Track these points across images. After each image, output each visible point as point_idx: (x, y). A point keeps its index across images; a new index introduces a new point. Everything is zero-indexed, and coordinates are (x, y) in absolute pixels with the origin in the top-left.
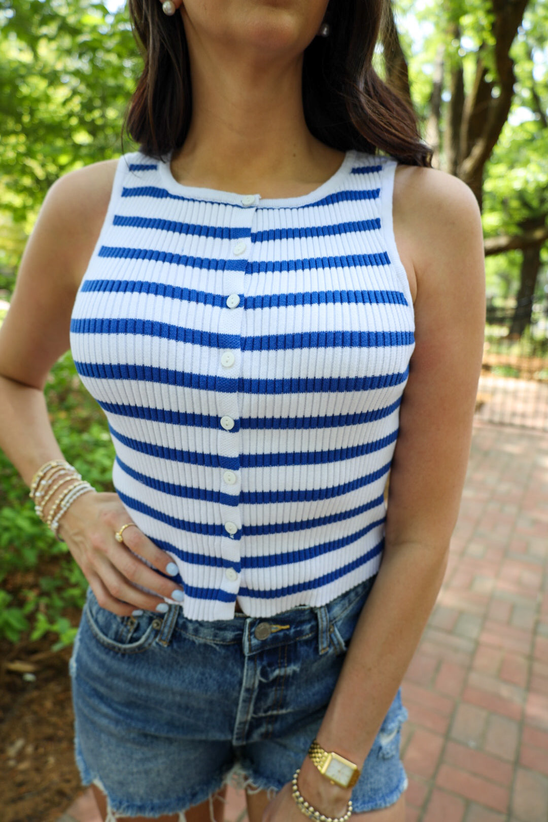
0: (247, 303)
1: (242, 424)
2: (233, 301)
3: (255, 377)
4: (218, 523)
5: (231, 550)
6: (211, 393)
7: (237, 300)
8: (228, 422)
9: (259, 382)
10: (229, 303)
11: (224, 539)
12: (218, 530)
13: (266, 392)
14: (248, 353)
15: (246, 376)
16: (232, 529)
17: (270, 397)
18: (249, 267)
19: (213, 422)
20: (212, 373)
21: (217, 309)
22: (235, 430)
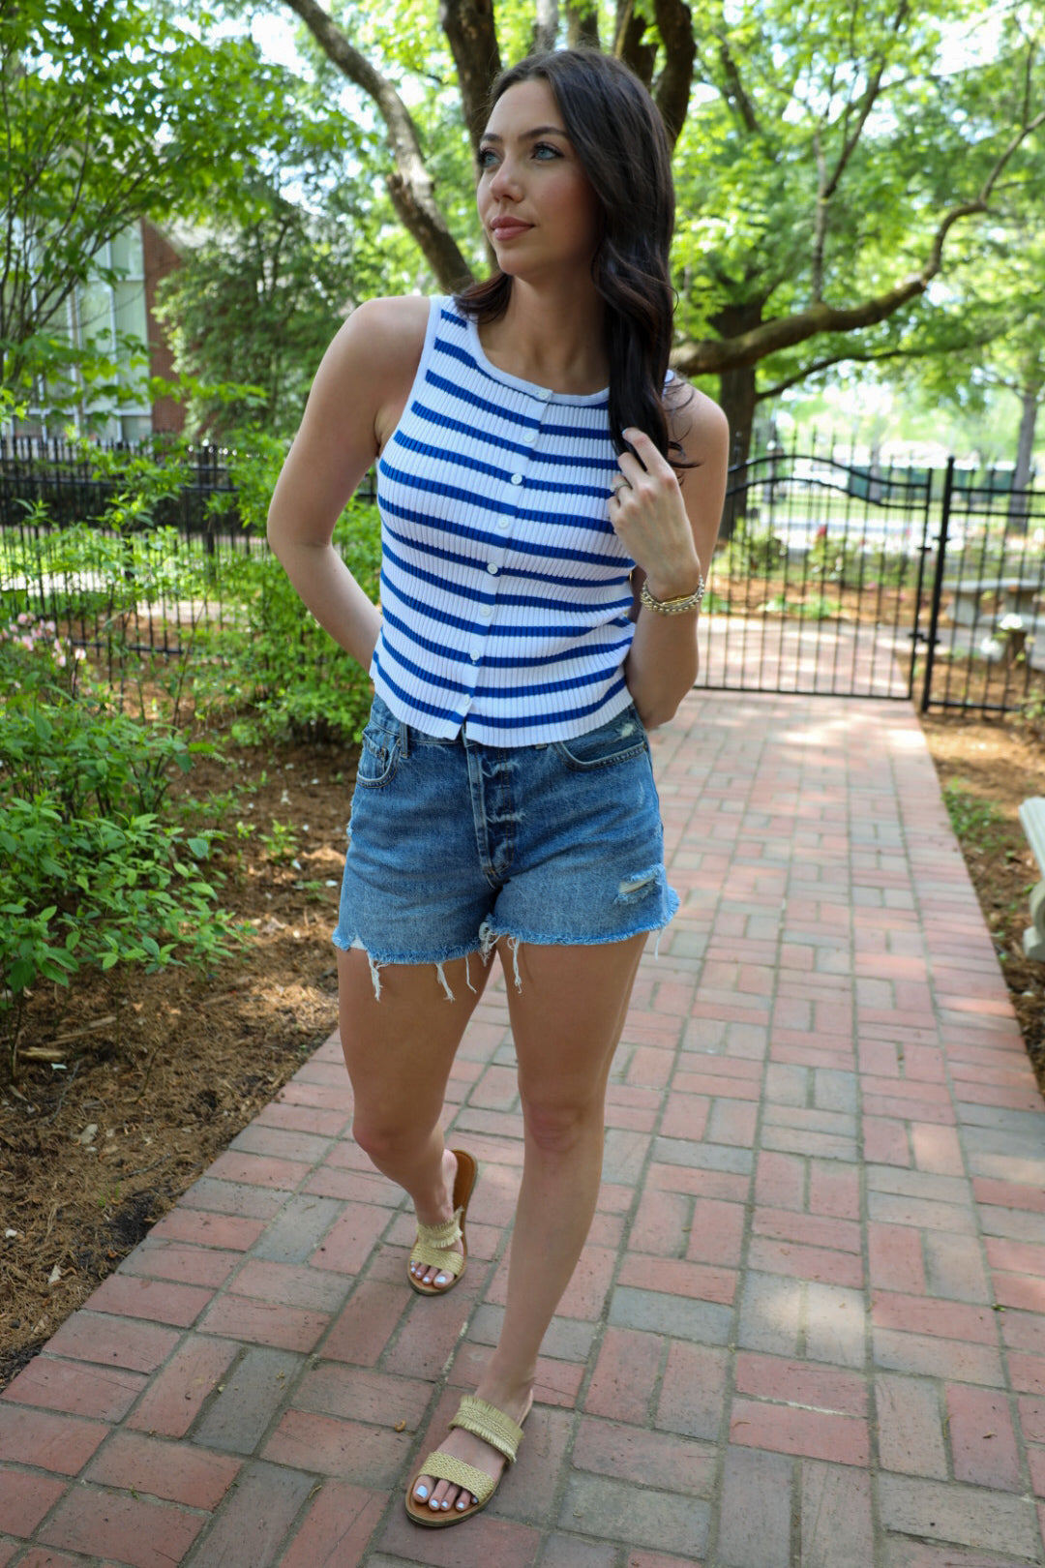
0: (527, 483)
1: (503, 571)
2: (517, 479)
3: (520, 539)
4: (465, 651)
5: (470, 675)
6: (486, 546)
7: (520, 480)
8: (493, 568)
9: (523, 543)
10: (513, 479)
11: (468, 667)
12: (464, 658)
13: (526, 552)
14: (519, 520)
15: (515, 537)
16: (475, 657)
17: (527, 556)
18: (533, 455)
19: (482, 566)
20: (490, 531)
21: (503, 482)
22: (497, 575)
